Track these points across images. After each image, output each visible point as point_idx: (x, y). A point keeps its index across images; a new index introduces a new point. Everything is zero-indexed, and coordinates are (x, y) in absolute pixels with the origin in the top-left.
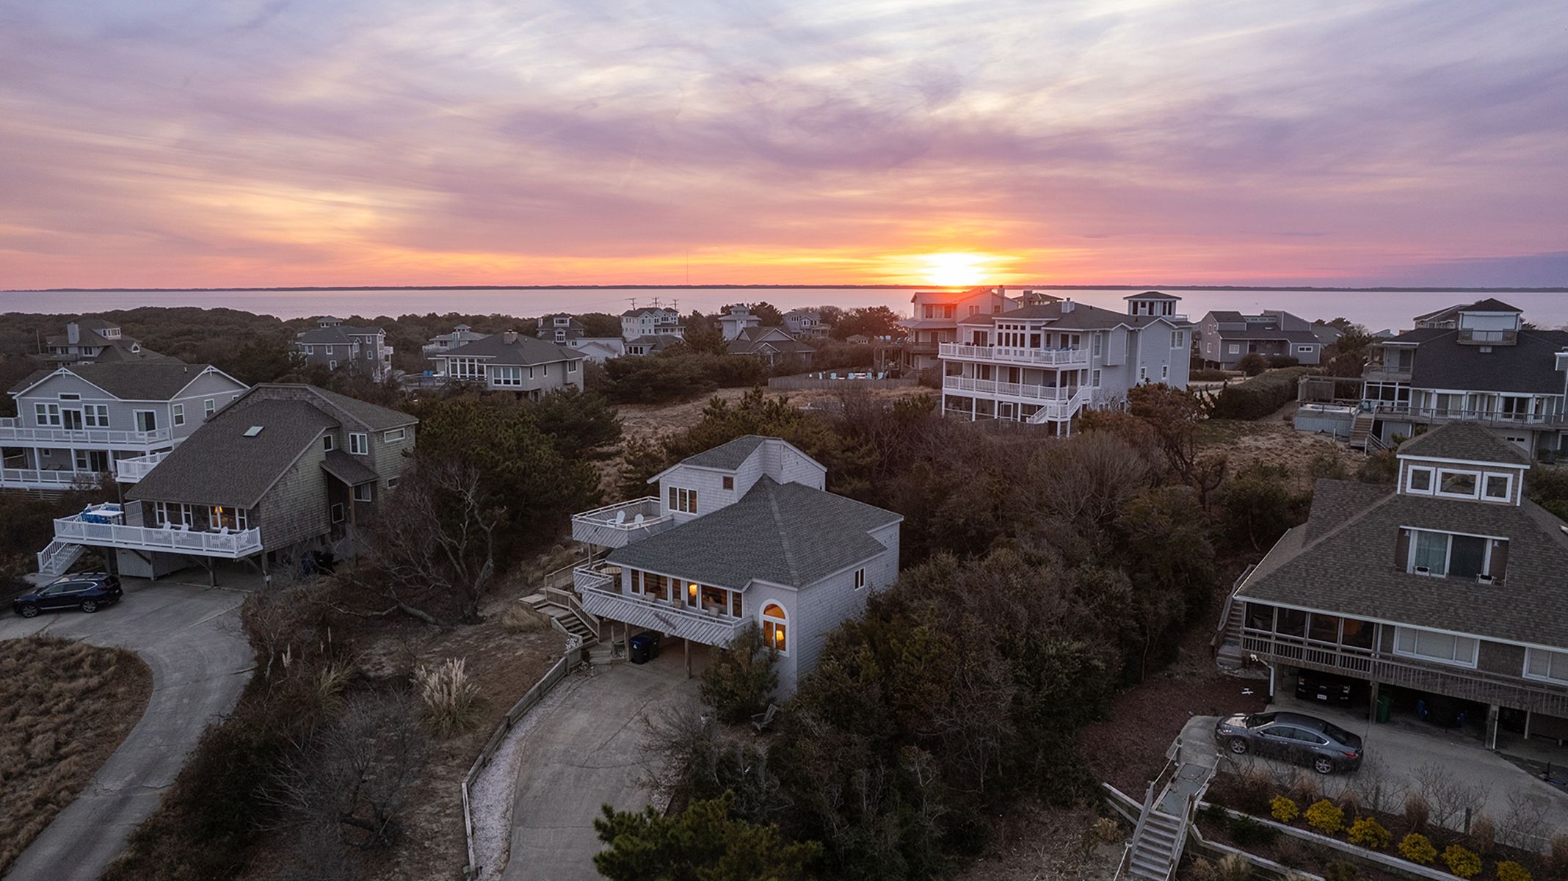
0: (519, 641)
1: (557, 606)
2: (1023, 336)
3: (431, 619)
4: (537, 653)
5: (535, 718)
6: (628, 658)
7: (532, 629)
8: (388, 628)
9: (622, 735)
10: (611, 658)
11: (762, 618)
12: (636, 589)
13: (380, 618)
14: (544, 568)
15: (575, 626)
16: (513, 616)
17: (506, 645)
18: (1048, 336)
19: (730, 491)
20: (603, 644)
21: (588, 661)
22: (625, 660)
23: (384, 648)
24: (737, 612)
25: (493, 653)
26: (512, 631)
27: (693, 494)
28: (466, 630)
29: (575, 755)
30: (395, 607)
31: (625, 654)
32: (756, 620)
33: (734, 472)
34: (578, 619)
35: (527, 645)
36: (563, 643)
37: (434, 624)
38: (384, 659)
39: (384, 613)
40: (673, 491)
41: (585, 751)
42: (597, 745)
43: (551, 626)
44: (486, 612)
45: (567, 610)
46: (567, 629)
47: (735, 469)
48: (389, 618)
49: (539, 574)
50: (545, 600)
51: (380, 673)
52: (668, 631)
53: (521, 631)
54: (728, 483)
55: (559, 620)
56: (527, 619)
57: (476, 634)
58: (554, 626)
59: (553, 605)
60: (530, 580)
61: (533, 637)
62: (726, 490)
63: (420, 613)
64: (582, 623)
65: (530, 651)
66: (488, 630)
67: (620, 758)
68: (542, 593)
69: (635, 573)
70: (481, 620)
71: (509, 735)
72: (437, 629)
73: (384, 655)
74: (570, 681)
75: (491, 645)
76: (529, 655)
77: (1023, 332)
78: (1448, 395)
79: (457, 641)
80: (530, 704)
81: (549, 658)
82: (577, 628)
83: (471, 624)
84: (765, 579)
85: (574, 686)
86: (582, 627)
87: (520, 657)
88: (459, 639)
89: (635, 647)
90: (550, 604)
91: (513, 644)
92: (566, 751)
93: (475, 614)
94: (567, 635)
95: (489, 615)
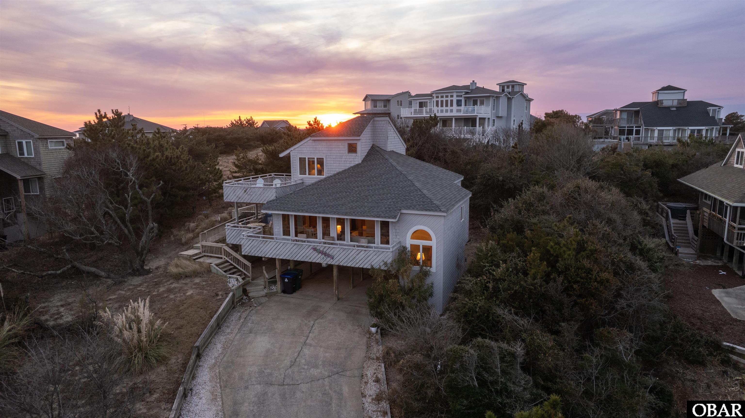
0: (186, 284)
1: (211, 257)
2: (452, 101)
3: (103, 274)
4: (205, 292)
5: (219, 346)
6: (279, 290)
7: (196, 274)
8: (64, 283)
9: (307, 351)
10: (266, 291)
11: (409, 242)
12: (286, 232)
13: (55, 276)
14: (193, 231)
15: (230, 270)
16: (177, 266)
17: (175, 288)
18: (466, 101)
19: (354, 154)
20: (255, 281)
21: (247, 296)
22: (277, 292)
23: (61, 300)
24: (385, 240)
25: (165, 295)
26: (178, 277)
27: (321, 162)
28: (136, 280)
29: (271, 374)
30: (70, 266)
31: (277, 288)
32: (403, 245)
33: (358, 138)
34: (231, 265)
35: (194, 286)
36: (225, 283)
37: (107, 278)
38: (62, 309)
39: (59, 272)
40: (302, 160)
41: (279, 369)
42: (287, 362)
43: (211, 271)
44: (152, 265)
45: (221, 258)
46: (225, 272)
47: (359, 136)
48: (64, 276)
49: (190, 235)
50: (200, 253)
51: (60, 321)
52: (324, 261)
53: (186, 277)
54: (352, 149)
55: (217, 265)
56: (191, 266)
57: (145, 282)
58: (213, 270)
59: (208, 256)
60: (184, 240)
61: (197, 280)
62: (350, 154)
63: (93, 269)
64: (235, 268)
65: (198, 291)
66: (156, 278)
67: (315, 372)
68: (197, 248)
69: (286, 218)
70: (148, 272)
71: (201, 364)
72: (110, 281)
73: (62, 306)
74: (239, 312)
75: (162, 289)
76: (199, 294)
77: (452, 99)
78: (663, 130)
79: (129, 289)
80: (211, 334)
81: (217, 295)
82: (232, 271)
83: (140, 275)
84: (413, 209)
85: (244, 315)
86: (235, 270)
87: (191, 296)
88: (131, 287)
89: (286, 280)
90: (205, 256)
91: (181, 287)
92: (261, 372)
93: (142, 267)
94: (226, 277)
95: (154, 268)
